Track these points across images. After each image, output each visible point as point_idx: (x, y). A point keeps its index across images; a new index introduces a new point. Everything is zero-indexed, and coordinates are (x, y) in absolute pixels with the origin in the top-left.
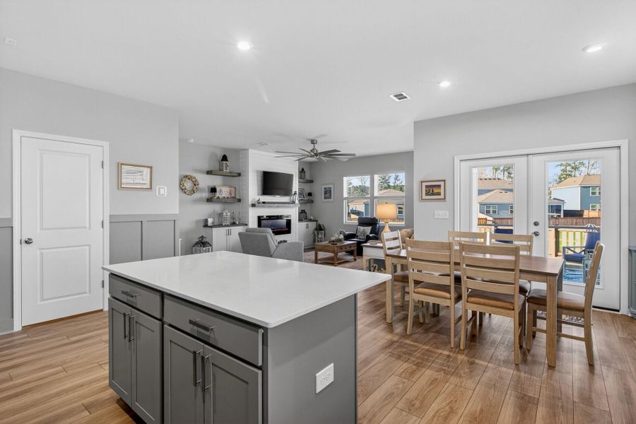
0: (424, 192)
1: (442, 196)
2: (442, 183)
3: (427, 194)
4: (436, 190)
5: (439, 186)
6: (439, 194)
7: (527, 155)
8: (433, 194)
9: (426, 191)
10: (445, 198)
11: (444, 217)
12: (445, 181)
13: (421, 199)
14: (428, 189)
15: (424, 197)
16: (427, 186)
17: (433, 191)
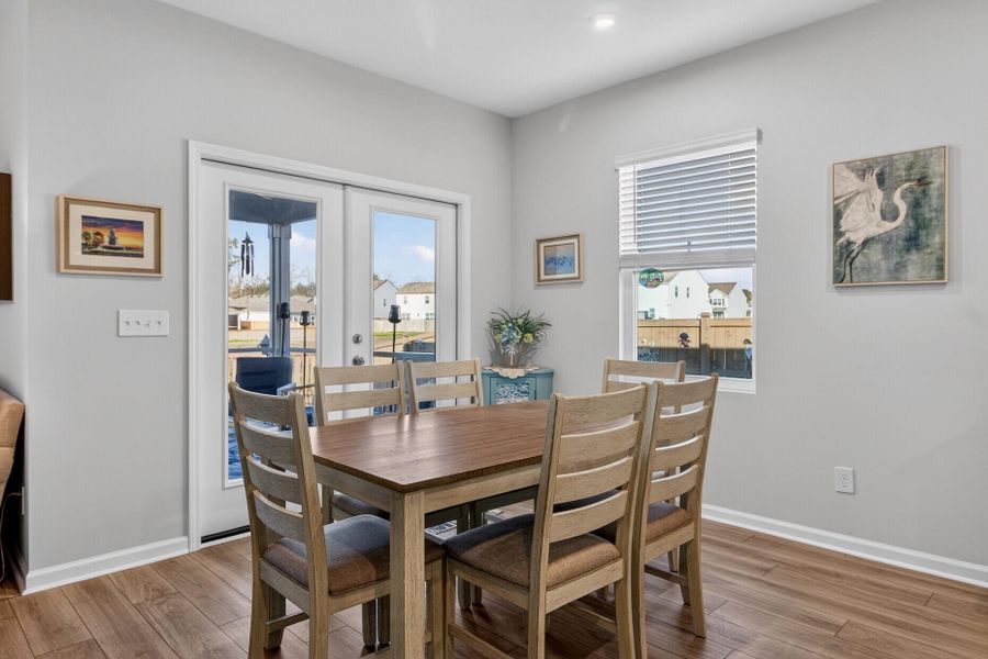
0: (76, 240)
1: (148, 261)
2: (148, 219)
3: (90, 248)
4: (124, 239)
5: (137, 226)
6: (136, 252)
7: (344, 185)
8: (114, 250)
9: (85, 236)
10: (158, 269)
11: (154, 330)
12: (157, 211)
13: (63, 266)
14: (91, 231)
15: (77, 257)
16: (88, 221)
17: (112, 240)
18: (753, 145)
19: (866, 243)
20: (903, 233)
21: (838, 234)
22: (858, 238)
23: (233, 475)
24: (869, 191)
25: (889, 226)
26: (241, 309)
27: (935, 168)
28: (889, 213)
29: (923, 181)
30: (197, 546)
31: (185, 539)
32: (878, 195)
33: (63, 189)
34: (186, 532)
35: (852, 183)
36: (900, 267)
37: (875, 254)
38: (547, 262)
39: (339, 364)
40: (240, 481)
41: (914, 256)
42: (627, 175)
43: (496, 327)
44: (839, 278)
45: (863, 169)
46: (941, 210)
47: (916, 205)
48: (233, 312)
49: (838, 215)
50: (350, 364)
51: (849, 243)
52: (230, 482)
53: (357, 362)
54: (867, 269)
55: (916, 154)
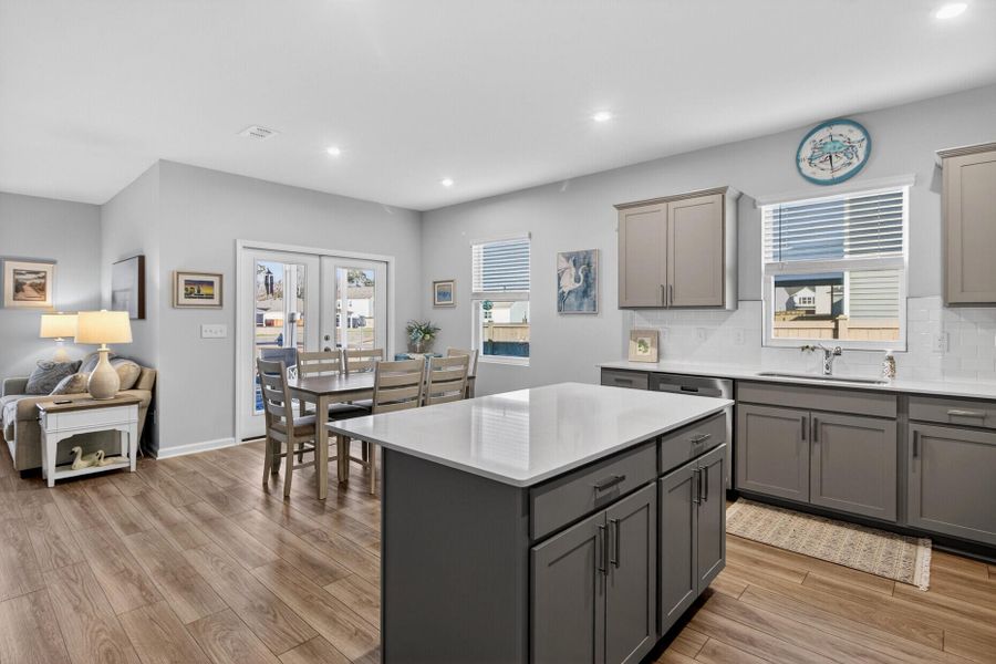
0: (182, 292)
1: (216, 301)
2: (216, 280)
3: (188, 295)
4: (204, 290)
5: (211, 284)
6: (211, 297)
7: (320, 256)
8: (200, 296)
9: (186, 289)
10: (221, 304)
11: (219, 335)
12: (221, 276)
13: (175, 304)
14: (189, 287)
15: (183, 300)
16: (187, 282)
17: (199, 291)
18: (528, 240)
19: (570, 292)
20: (583, 289)
21: (559, 288)
22: (566, 290)
23: (258, 408)
24: (570, 268)
25: (578, 285)
26: (266, 310)
27: (593, 260)
28: (577, 280)
29: (589, 265)
30: (239, 442)
31: (233, 439)
32: (573, 270)
33: (177, 267)
34: (234, 435)
35: (564, 264)
36: (581, 305)
37: (572, 299)
38: (439, 294)
39: (316, 350)
40: (263, 411)
41: (586, 300)
42: (477, 251)
43: (410, 330)
44: (560, 310)
45: (568, 257)
46: (594, 279)
47: (586, 276)
48: (260, 312)
49: (559, 279)
50: (323, 350)
51: (564, 292)
52: (257, 412)
53: (327, 350)
54: (570, 305)
55: (587, 252)
